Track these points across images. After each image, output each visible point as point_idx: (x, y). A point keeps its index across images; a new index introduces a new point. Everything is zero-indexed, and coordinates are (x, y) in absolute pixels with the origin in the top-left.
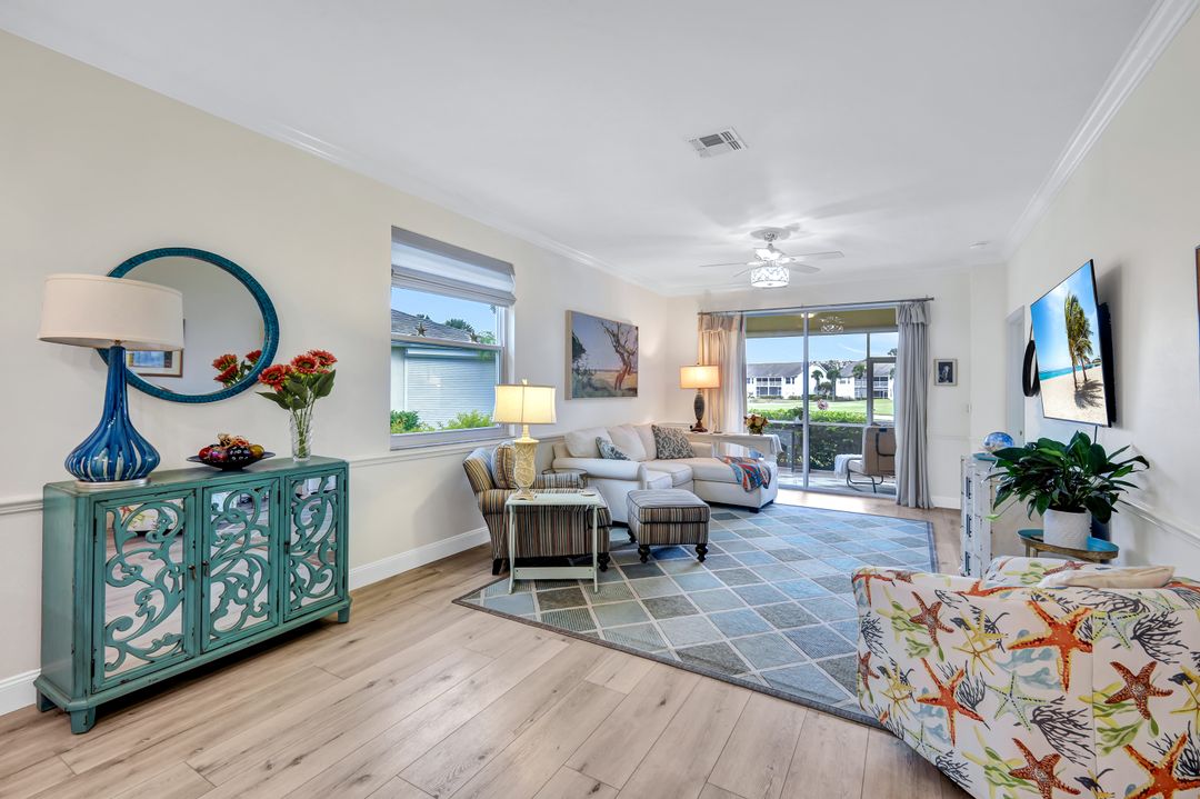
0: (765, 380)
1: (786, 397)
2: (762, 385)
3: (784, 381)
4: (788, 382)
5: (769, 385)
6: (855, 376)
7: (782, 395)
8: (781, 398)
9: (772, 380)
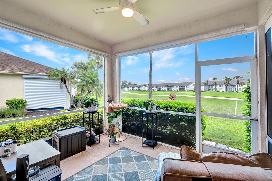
0: (181, 87)
1: (186, 91)
2: (180, 88)
3: (186, 87)
4: (187, 87)
5: (182, 88)
6: (204, 85)
7: (185, 90)
8: (185, 91)
9: (183, 86)
